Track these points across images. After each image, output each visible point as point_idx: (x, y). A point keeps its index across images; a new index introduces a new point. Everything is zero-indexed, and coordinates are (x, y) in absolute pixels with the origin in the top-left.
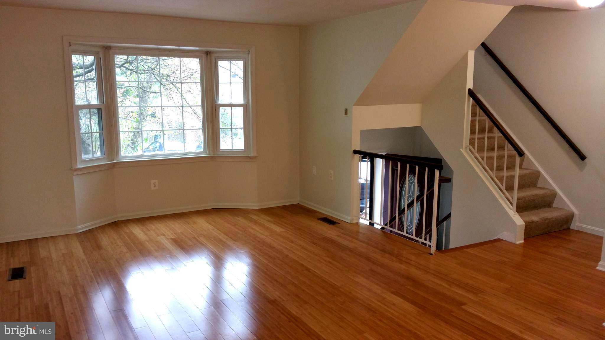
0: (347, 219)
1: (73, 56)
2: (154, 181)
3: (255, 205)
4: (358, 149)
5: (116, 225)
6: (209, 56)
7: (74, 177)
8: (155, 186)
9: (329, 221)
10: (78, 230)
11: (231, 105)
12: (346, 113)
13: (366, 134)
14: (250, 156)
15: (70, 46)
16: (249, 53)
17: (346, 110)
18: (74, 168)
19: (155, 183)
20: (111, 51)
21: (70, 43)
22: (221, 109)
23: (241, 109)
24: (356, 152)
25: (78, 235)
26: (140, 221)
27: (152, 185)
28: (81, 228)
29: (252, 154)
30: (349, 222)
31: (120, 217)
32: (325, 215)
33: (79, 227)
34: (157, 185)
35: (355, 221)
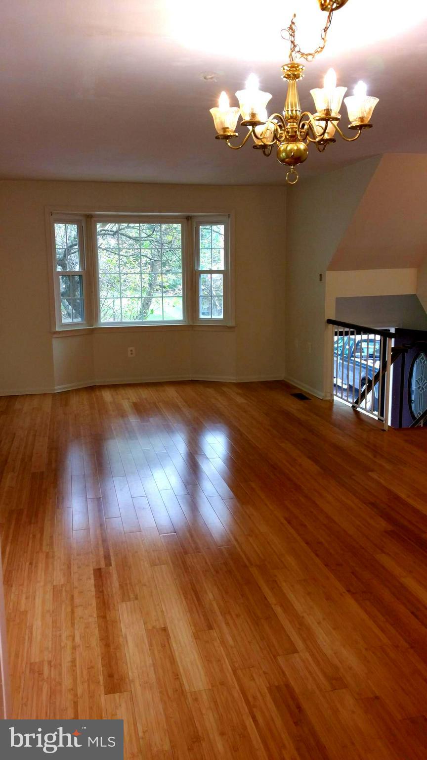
0: (320, 395)
1: (55, 224)
2: (131, 348)
3: (233, 379)
4: (333, 318)
5: (91, 389)
6: (190, 221)
7: (53, 339)
8: (132, 354)
9: (301, 397)
10: (55, 390)
11: (211, 272)
12: (321, 280)
13: (341, 302)
14: (228, 325)
15: (52, 215)
16: (229, 217)
17: (321, 275)
18: (53, 330)
19: (131, 351)
20: (93, 219)
21: (51, 212)
22: (202, 276)
23: (221, 276)
24: (330, 321)
25: (54, 395)
26: (114, 387)
27: (129, 353)
28: (58, 389)
29: (231, 323)
30: (321, 398)
31: (98, 382)
32: (302, 390)
33: (56, 387)
34: (134, 352)
35: (328, 398)
